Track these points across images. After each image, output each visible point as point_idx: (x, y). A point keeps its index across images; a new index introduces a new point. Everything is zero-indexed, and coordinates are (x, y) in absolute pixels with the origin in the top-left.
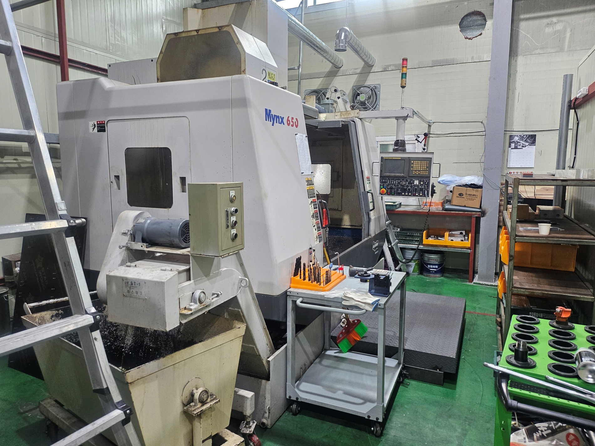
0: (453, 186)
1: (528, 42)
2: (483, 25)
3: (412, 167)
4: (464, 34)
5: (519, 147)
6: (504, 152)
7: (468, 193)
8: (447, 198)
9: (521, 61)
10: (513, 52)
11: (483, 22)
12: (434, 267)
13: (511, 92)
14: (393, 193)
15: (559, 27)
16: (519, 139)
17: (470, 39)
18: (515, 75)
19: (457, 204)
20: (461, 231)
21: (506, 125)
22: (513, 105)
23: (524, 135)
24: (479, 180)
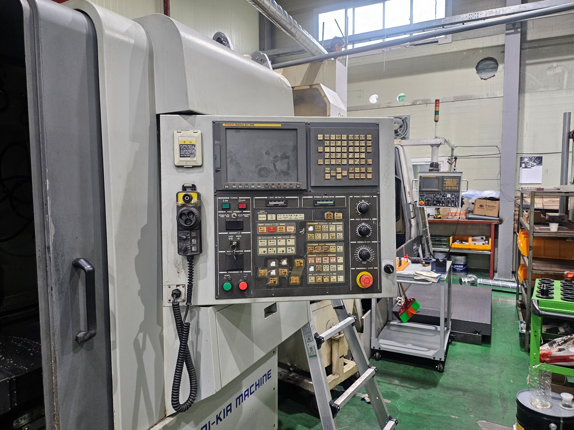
0: (475, 198)
1: (533, 82)
2: (496, 68)
3: (445, 184)
4: (480, 75)
5: (528, 167)
6: (516, 171)
7: (488, 205)
8: (469, 209)
9: (527, 97)
10: (521, 90)
11: (496, 66)
12: (460, 266)
13: (520, 122)
14: (430, 205)
15: (559, 70)
16: (528, 160)
17: (485, 79)
18: (523, 109)
19: (479, 214)
20: (482, 237)
21: (517, 149)
22: (522, 132)
23: (532, 157)
24: (496, 194)
